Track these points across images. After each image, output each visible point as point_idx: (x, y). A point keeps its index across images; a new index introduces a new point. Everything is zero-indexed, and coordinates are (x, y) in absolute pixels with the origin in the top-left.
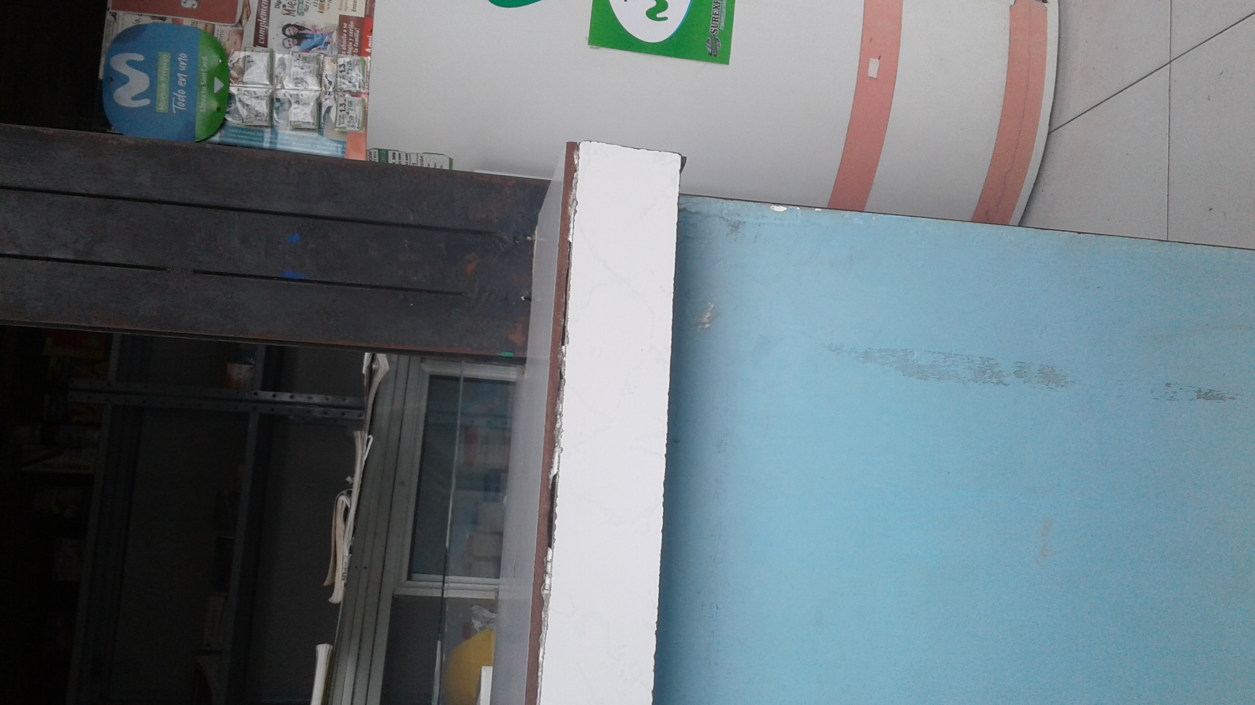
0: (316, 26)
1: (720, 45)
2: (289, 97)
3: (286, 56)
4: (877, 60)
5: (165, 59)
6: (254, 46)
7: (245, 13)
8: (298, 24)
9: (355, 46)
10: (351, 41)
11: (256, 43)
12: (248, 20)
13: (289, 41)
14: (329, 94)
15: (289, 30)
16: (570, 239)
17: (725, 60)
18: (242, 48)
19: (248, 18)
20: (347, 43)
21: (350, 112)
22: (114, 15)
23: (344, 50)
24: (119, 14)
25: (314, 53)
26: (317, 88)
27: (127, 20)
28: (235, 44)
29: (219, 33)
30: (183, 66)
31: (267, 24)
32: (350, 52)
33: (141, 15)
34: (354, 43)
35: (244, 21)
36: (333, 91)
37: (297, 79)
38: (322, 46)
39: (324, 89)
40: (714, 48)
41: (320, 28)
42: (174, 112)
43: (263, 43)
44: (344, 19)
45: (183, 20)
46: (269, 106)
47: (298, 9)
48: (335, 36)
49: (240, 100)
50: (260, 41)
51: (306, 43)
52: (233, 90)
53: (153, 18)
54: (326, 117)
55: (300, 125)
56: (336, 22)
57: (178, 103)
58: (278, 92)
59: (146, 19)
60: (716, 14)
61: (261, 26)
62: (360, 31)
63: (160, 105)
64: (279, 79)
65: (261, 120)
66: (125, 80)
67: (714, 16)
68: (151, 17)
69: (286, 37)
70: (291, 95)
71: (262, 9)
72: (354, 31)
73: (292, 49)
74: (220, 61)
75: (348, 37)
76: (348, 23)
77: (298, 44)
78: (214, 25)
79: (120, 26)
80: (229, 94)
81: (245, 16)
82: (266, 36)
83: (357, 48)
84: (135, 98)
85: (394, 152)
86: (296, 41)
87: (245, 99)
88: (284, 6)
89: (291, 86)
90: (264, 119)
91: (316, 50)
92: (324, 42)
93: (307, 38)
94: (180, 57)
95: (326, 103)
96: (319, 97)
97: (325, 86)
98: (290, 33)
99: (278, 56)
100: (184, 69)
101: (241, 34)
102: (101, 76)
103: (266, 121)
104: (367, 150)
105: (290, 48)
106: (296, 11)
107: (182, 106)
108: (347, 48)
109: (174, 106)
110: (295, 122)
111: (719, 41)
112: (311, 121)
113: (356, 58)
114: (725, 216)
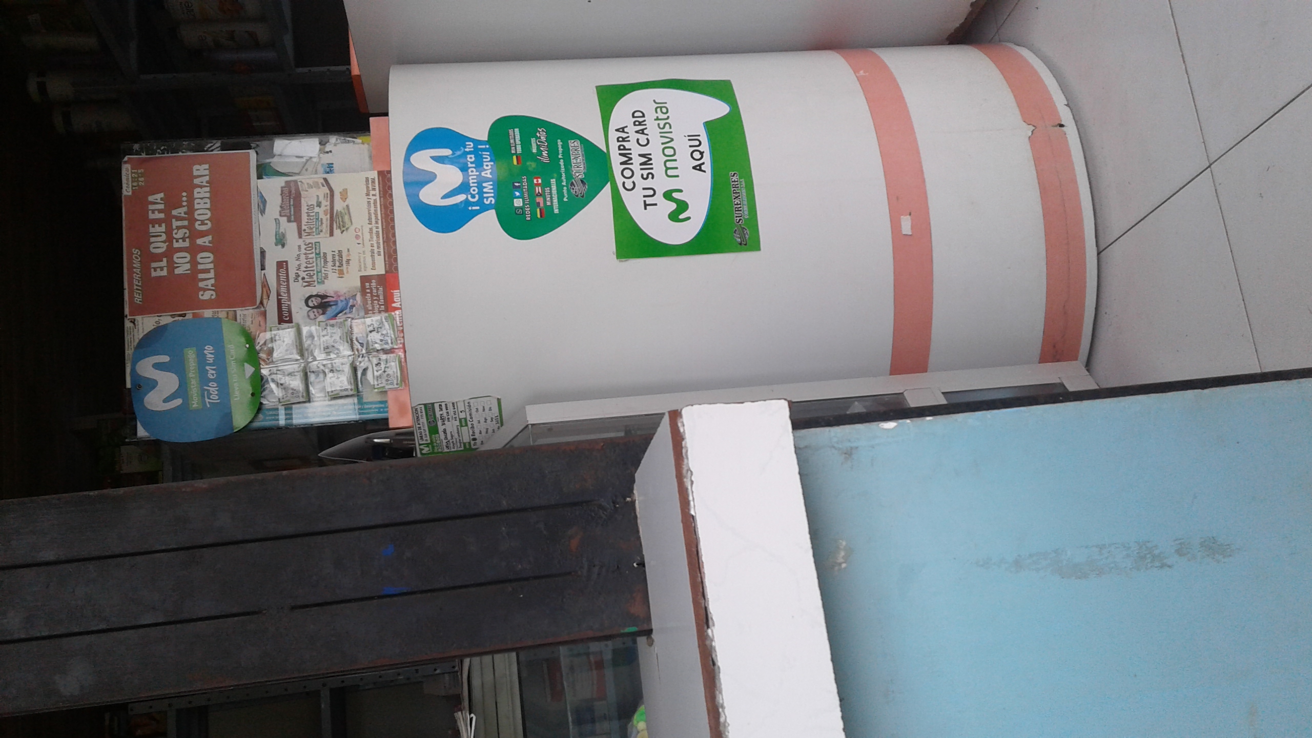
0: (338, 292)
1: (748, 232)
2: (322, 367)
3: (313, 328)
4: (908, 216)
5: (191, 355)
6: (279, 324)
7: (265, 292)
8: (319, 294)
9: (381, 303)
10: (376, 300)
11: (281, 320)
12: (269, 300)
13: (314, 312)
14: (362, 357)
15: (312, 301)
16: (692, 512)
17: (756, 247)
18: (268, 328)
19: (269, 297)
20: (372, 303)
21: (386, 369)
22: (133, 321)
23: (370, 310)
24: (138, 319)
25: (341, 318)
26: (350, 353)
27: (146, 324)
28: (260, 325)
29: (242, 318)
30: (210, 358)
31: (289, 300)
32: (376, 311)
33: (161, 316)
34: (379, 300)
35: (265, 302)
36: (367, 353)
37: (328, 348)
38: (348, 311)
39: (357, 353)
40: (743, 237)
41: (343, 293)
42: (208, 406)
43: (287, 319)
44: (365, 279)
45: (204, 312)
46: (303, 382)
47: (318, 278)
48: (359, 297)
49: (273, 380)
50: (284, 318)
51: (331, 311)
52: (265, 372)
53: (173, 316)
54: (363, 379)
55: (338, 394)
56: (358, 283)
57: (211, 397)
58: (310, 364)
59: (166, 320)
60: (737, 204)
61: (283, 302)
62: (383, 287)
63: (193, 402)
64: (310, 351)
65: (299, 396)
66: (153, 384)
67: (736, 206)
68: (171, 315)
69: (310, 309)
70: (324, 365)
71: (282, 286)
72: (377, 289)
73: (318, 320)
74: (248, 346)
75: (372, 296)
76: (370, 282)
77: (324, 313)
78: (235, 311)
79: (141, 330)
80: (261, 376)
81: (265, 297)
82: (290, 312)
83: (382, 305)
84: (166, 400)
85: (440, 403)
86: (320, 311)
87: (278, 377)
88: (303, 278)
89: (323, 356)
90: (300, 395)
91: (342, 315)
92: (349, 306)
93: (331, 306)
94: (206, 350)
95: (361, 366)
96: (353, 361)
97: (358, 350)
98: (314, 304)
99: (305, 330)
100: (212, 362)
101: (264, 314)
102: (129, 385)
103: (303, 396)
104: (412, 408)
105: (315, 319)
106: (316, 281)
107: (215, 398)
108: (373, 307)
109: (207, 400)
110: (332, 392)
111: (746, 230)
112: (349, 387)
113: (384, 315)
114: (836, 445)
